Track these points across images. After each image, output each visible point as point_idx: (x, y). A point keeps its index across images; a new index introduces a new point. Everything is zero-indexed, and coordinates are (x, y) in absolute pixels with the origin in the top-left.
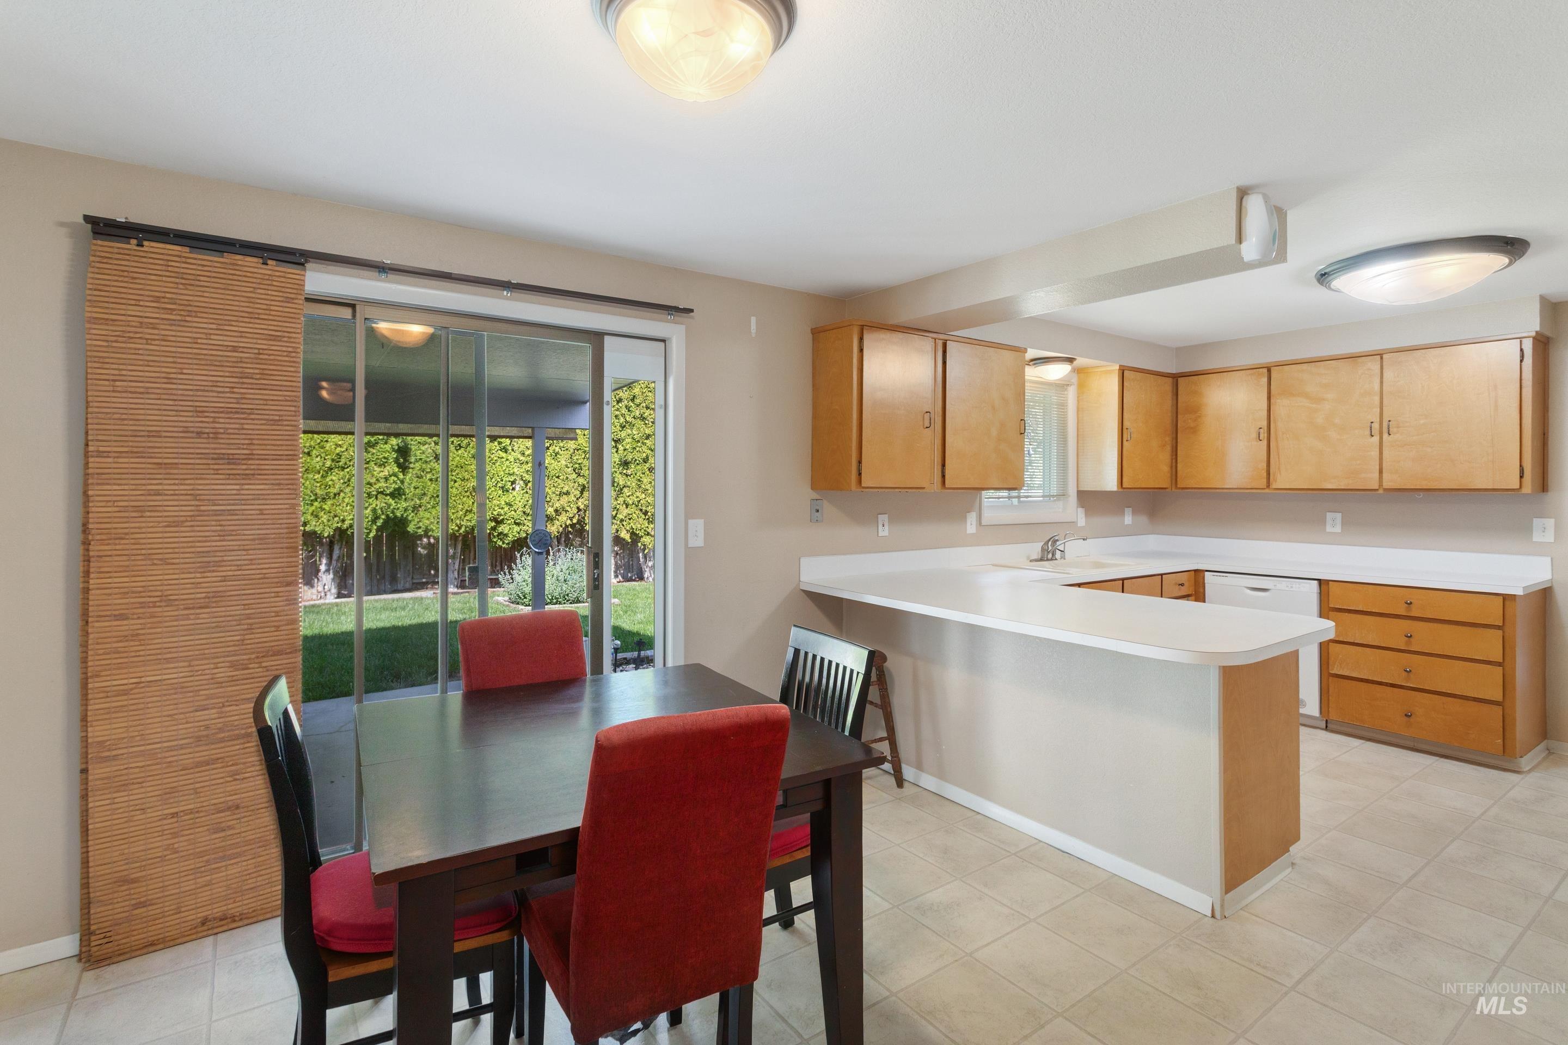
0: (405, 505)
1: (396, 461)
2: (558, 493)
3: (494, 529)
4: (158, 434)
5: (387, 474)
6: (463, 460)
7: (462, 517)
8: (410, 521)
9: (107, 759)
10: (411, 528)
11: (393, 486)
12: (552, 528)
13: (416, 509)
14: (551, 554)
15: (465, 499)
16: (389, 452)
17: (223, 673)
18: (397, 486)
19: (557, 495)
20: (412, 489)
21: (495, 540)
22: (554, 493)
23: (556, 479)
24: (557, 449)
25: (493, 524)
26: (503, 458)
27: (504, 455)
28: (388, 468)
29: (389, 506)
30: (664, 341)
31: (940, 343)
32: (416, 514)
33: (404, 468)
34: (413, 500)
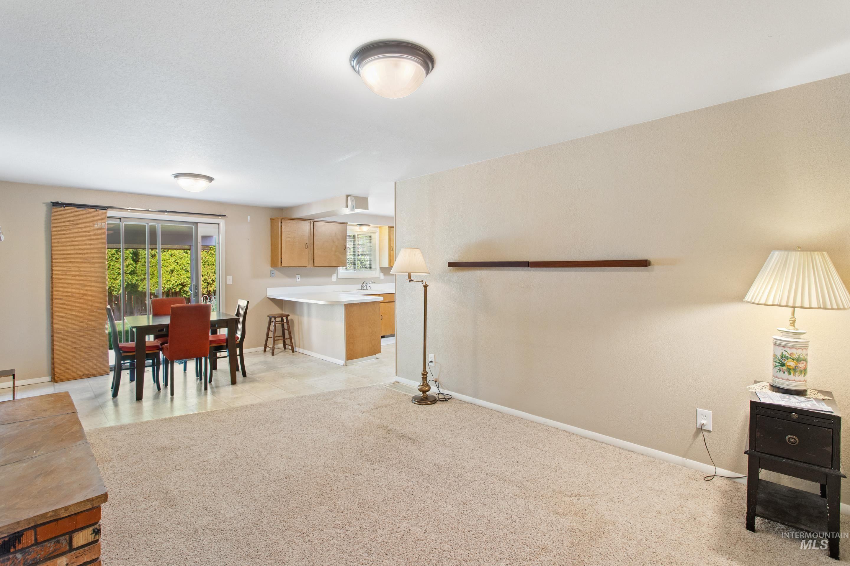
0: (136, 278)
1: (132, 258)
2: (213, 272)
3: (181, 289)
4: (70, 254)
5: (127, 264)
6: (165, 257)
7: (165, 283)
8: (140, 286)
9: (58, 333)
10: (140, 289)
11: (131, 269)
12: (211, 288)
13: (143, 280)
14: (208, 299)
15: (167, 275)
16: (128, 254)
17: (87, 313)
18: (133, 269)
19: (213, 273)
20: (140, 271)
21: (182, 294)
22: (211, 272)
23: (212, 266)
24: (212, 252)
25: (181, 287)
26: (185, 256)
27: (186, 255)
28: (128, 261)
29: (129, 278)
30: (218, 224)
31: (312, 223)
32: (142, 282)
33: (136, 261)
34: (140, 276)
